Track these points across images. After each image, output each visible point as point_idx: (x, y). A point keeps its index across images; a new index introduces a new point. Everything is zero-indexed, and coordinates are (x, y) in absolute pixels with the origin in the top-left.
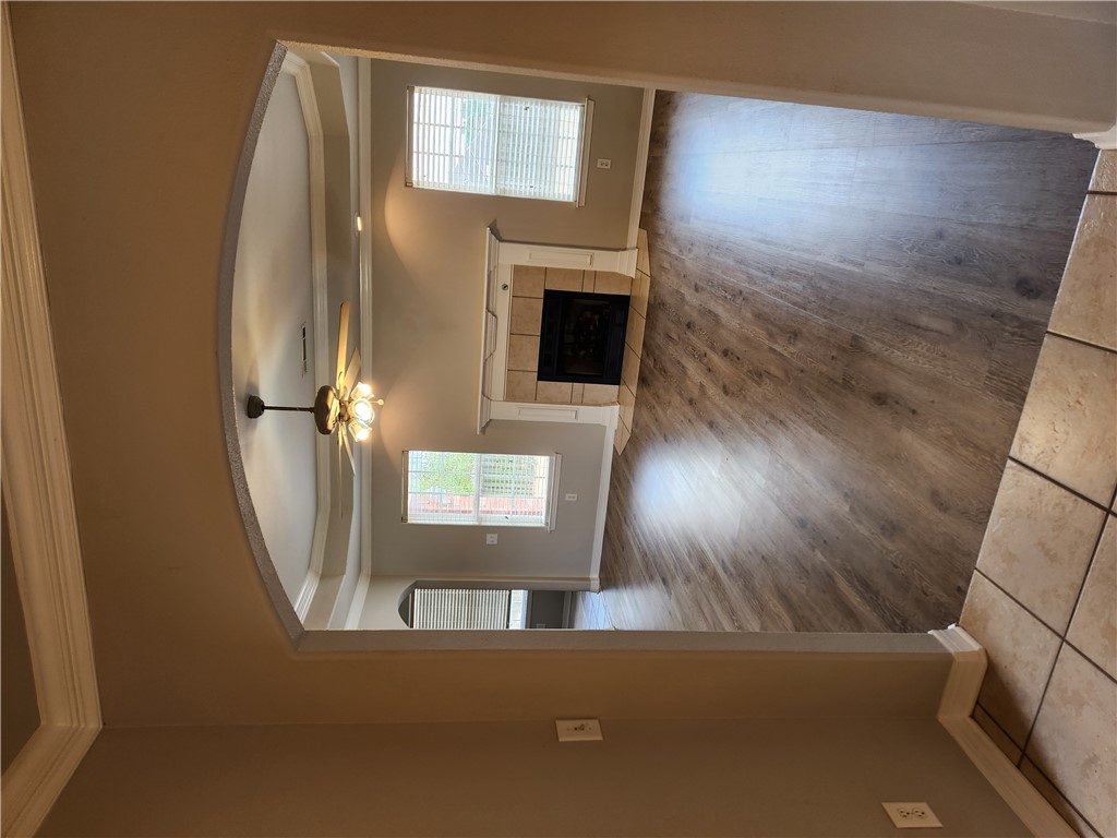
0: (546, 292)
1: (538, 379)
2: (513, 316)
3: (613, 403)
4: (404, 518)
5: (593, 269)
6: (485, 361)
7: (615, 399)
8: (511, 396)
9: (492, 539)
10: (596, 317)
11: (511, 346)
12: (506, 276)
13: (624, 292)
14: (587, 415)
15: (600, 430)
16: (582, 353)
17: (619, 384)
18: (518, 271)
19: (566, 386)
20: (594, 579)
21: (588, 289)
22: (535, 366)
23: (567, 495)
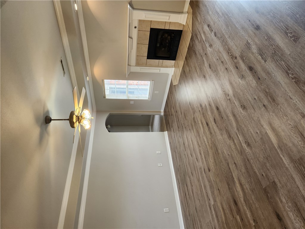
0: (151, 29)
1: (147, 59)
2: (139, 37)
3: (172, 67)
4: (104, 97)
5: (170, 21)
6: (128, 54)
7: (173, 65)
8: (138, 64)
9: (132, 103)
10: (169, 37)
11: (138, 48)
12: (136, 24)
13: (180, 29)
14: (163, 70)
15: (167, 75)
16: (163, 49)
17: (175, 60)
18: (140, 21)
19: (157, 61)
20: (162, 112)
21: (167, 28)
22: (146, 54)
23: (155, 92)
